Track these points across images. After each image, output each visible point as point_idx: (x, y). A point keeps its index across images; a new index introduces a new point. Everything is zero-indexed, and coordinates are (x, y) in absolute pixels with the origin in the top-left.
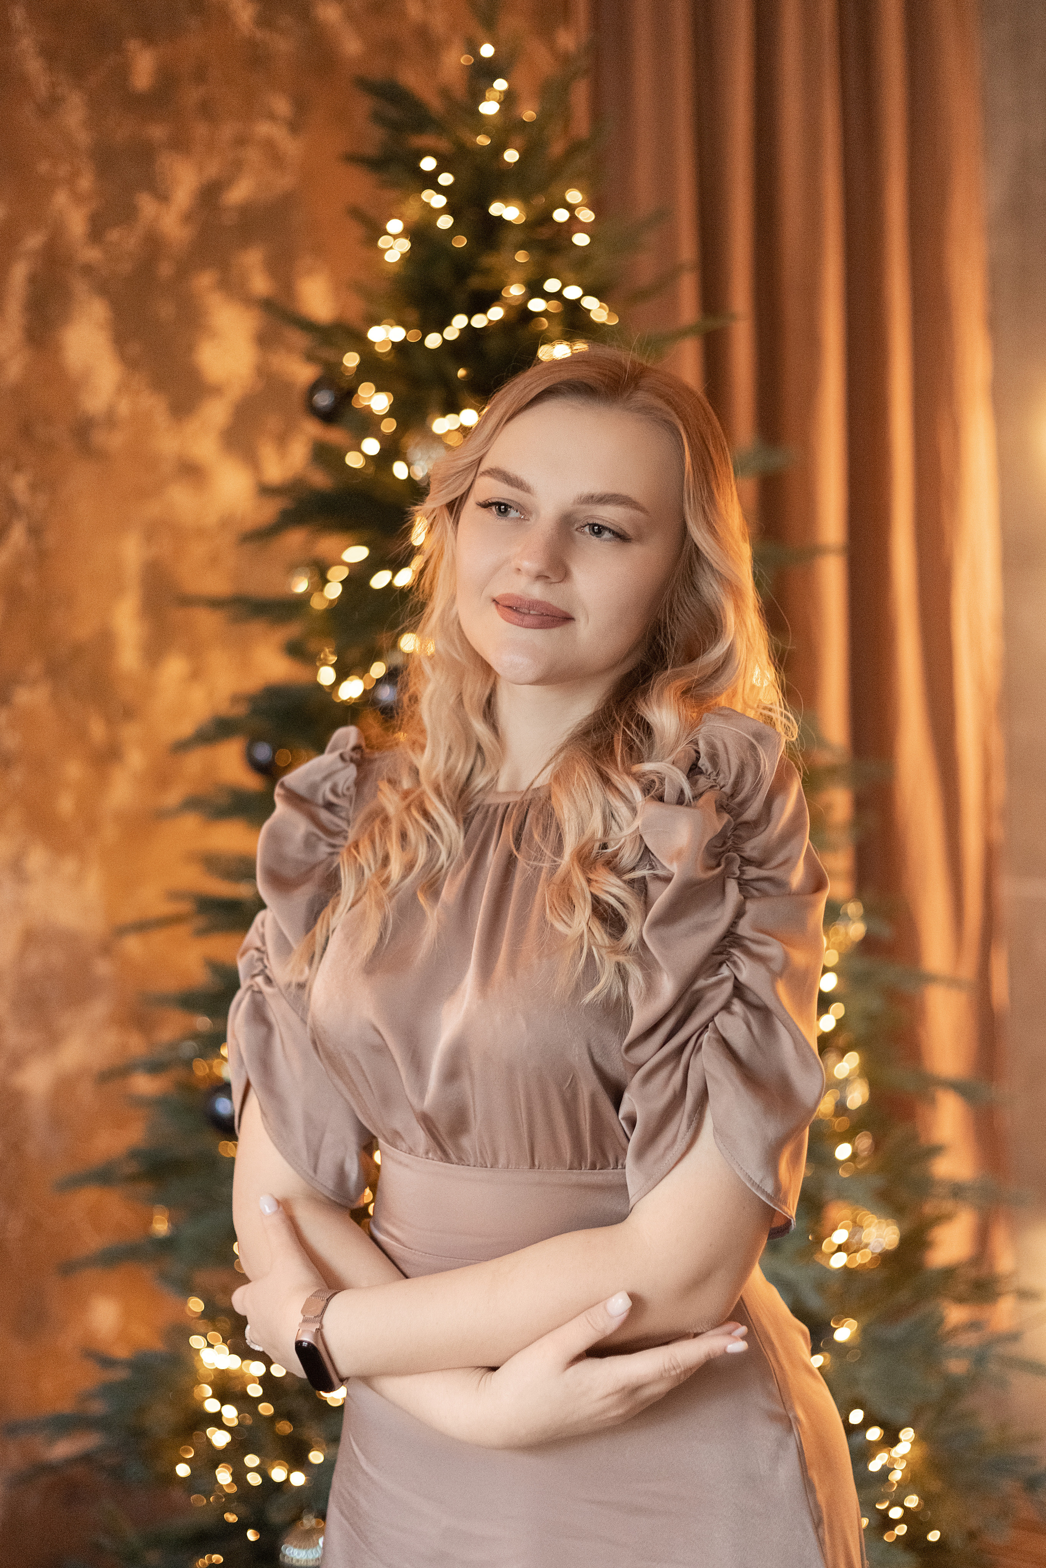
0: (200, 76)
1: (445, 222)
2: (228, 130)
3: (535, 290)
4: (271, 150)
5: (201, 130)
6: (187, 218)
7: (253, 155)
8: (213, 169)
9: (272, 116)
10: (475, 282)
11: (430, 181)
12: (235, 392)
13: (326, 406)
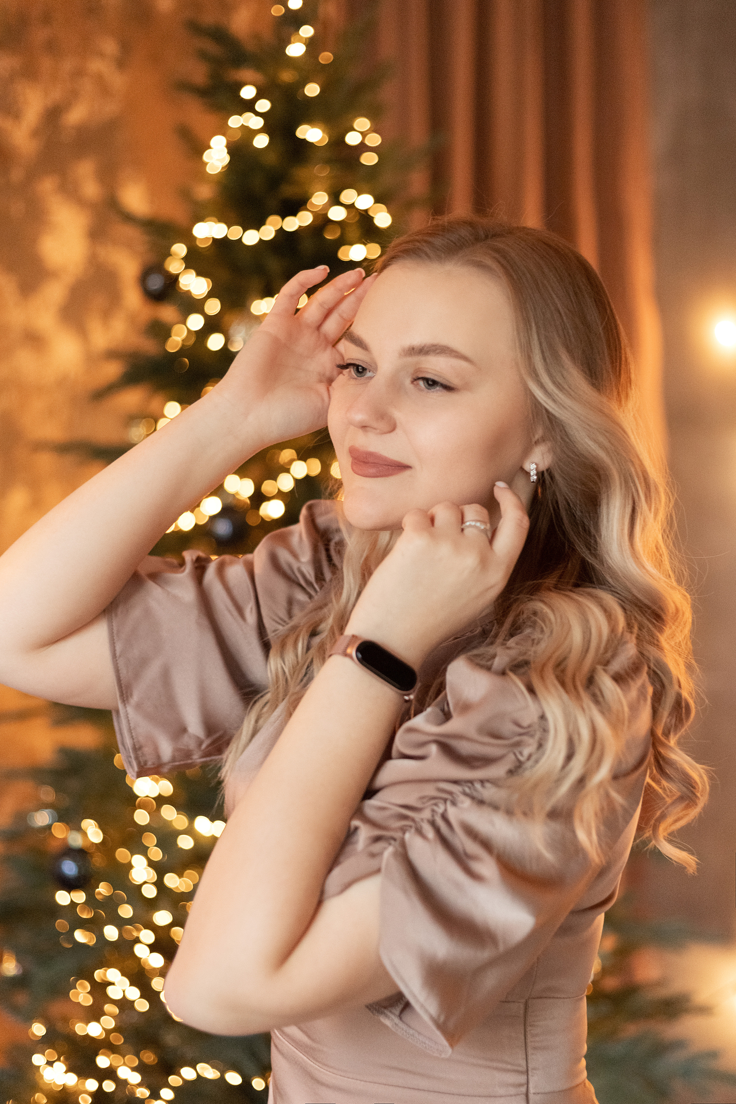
0: (47, 19)
1: (261, 141)
2: (68, 65)
3: (335, 200)
4: (100, 81)
5: (46, 63)
6: (35, 133)
7: (87, 86)
8: (56, 94)
9: (102, 55)
10: (288, 191)
11: (249, 106)
12: (68, 279)
13: (155, 290)
